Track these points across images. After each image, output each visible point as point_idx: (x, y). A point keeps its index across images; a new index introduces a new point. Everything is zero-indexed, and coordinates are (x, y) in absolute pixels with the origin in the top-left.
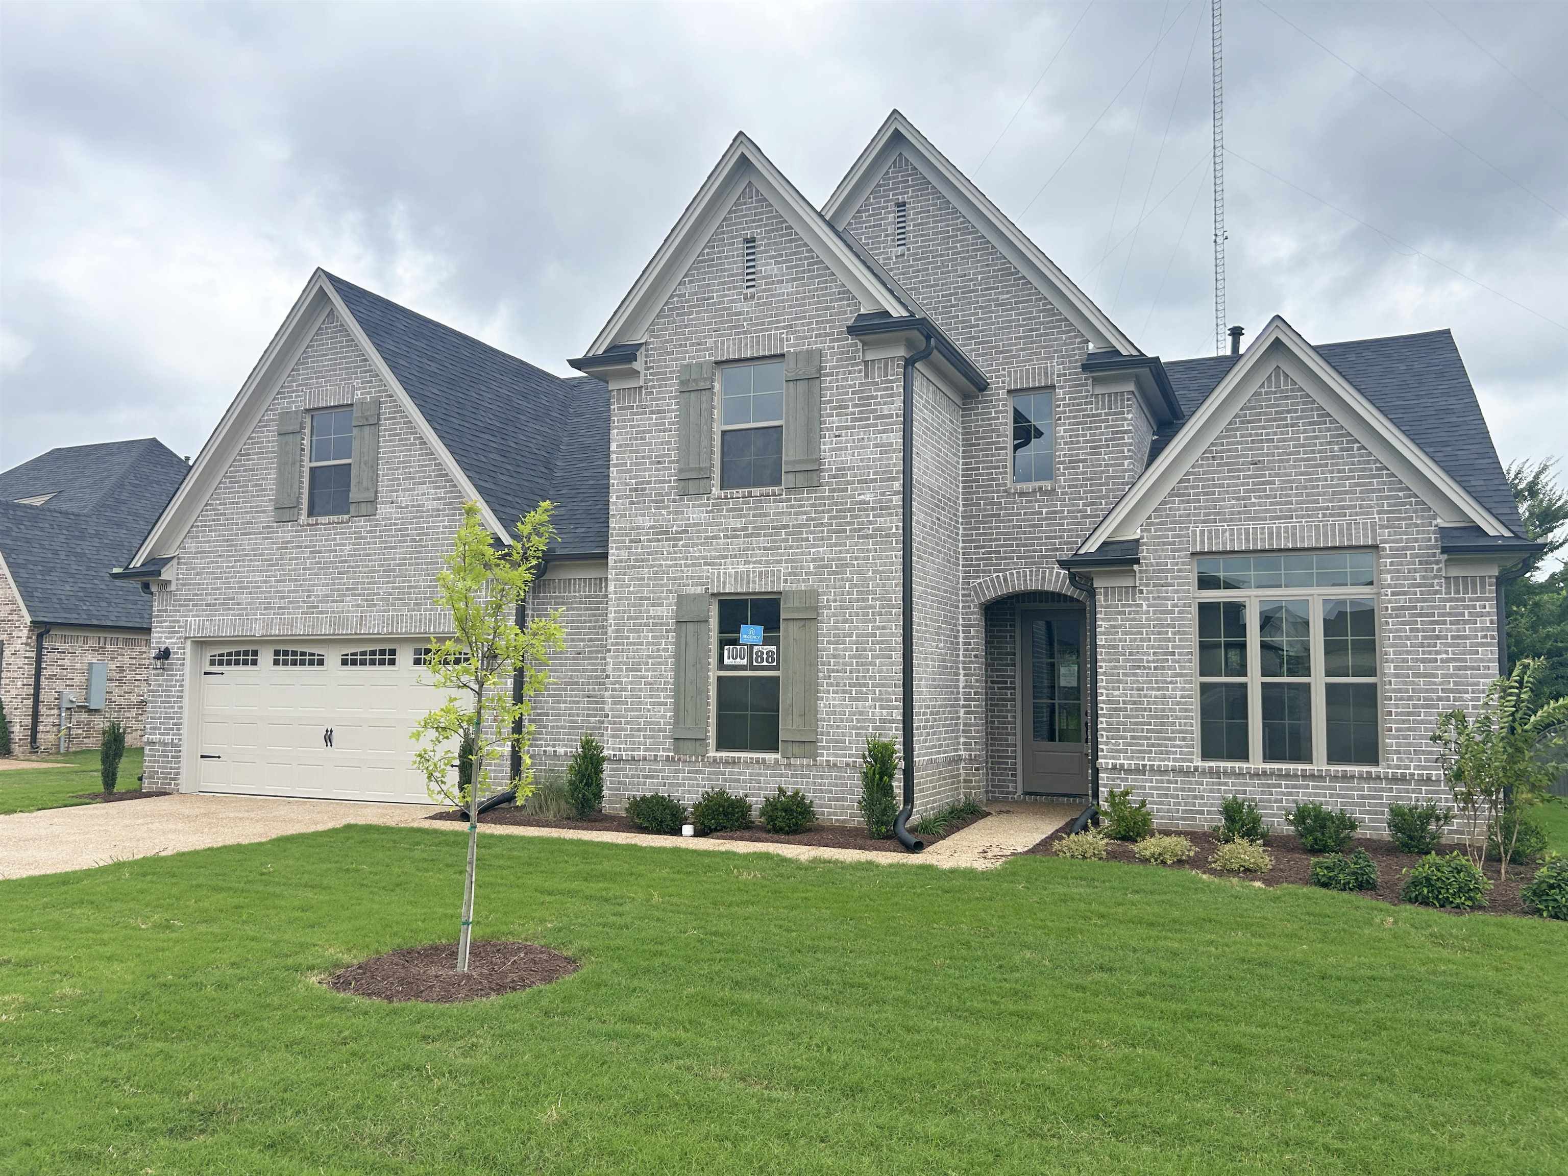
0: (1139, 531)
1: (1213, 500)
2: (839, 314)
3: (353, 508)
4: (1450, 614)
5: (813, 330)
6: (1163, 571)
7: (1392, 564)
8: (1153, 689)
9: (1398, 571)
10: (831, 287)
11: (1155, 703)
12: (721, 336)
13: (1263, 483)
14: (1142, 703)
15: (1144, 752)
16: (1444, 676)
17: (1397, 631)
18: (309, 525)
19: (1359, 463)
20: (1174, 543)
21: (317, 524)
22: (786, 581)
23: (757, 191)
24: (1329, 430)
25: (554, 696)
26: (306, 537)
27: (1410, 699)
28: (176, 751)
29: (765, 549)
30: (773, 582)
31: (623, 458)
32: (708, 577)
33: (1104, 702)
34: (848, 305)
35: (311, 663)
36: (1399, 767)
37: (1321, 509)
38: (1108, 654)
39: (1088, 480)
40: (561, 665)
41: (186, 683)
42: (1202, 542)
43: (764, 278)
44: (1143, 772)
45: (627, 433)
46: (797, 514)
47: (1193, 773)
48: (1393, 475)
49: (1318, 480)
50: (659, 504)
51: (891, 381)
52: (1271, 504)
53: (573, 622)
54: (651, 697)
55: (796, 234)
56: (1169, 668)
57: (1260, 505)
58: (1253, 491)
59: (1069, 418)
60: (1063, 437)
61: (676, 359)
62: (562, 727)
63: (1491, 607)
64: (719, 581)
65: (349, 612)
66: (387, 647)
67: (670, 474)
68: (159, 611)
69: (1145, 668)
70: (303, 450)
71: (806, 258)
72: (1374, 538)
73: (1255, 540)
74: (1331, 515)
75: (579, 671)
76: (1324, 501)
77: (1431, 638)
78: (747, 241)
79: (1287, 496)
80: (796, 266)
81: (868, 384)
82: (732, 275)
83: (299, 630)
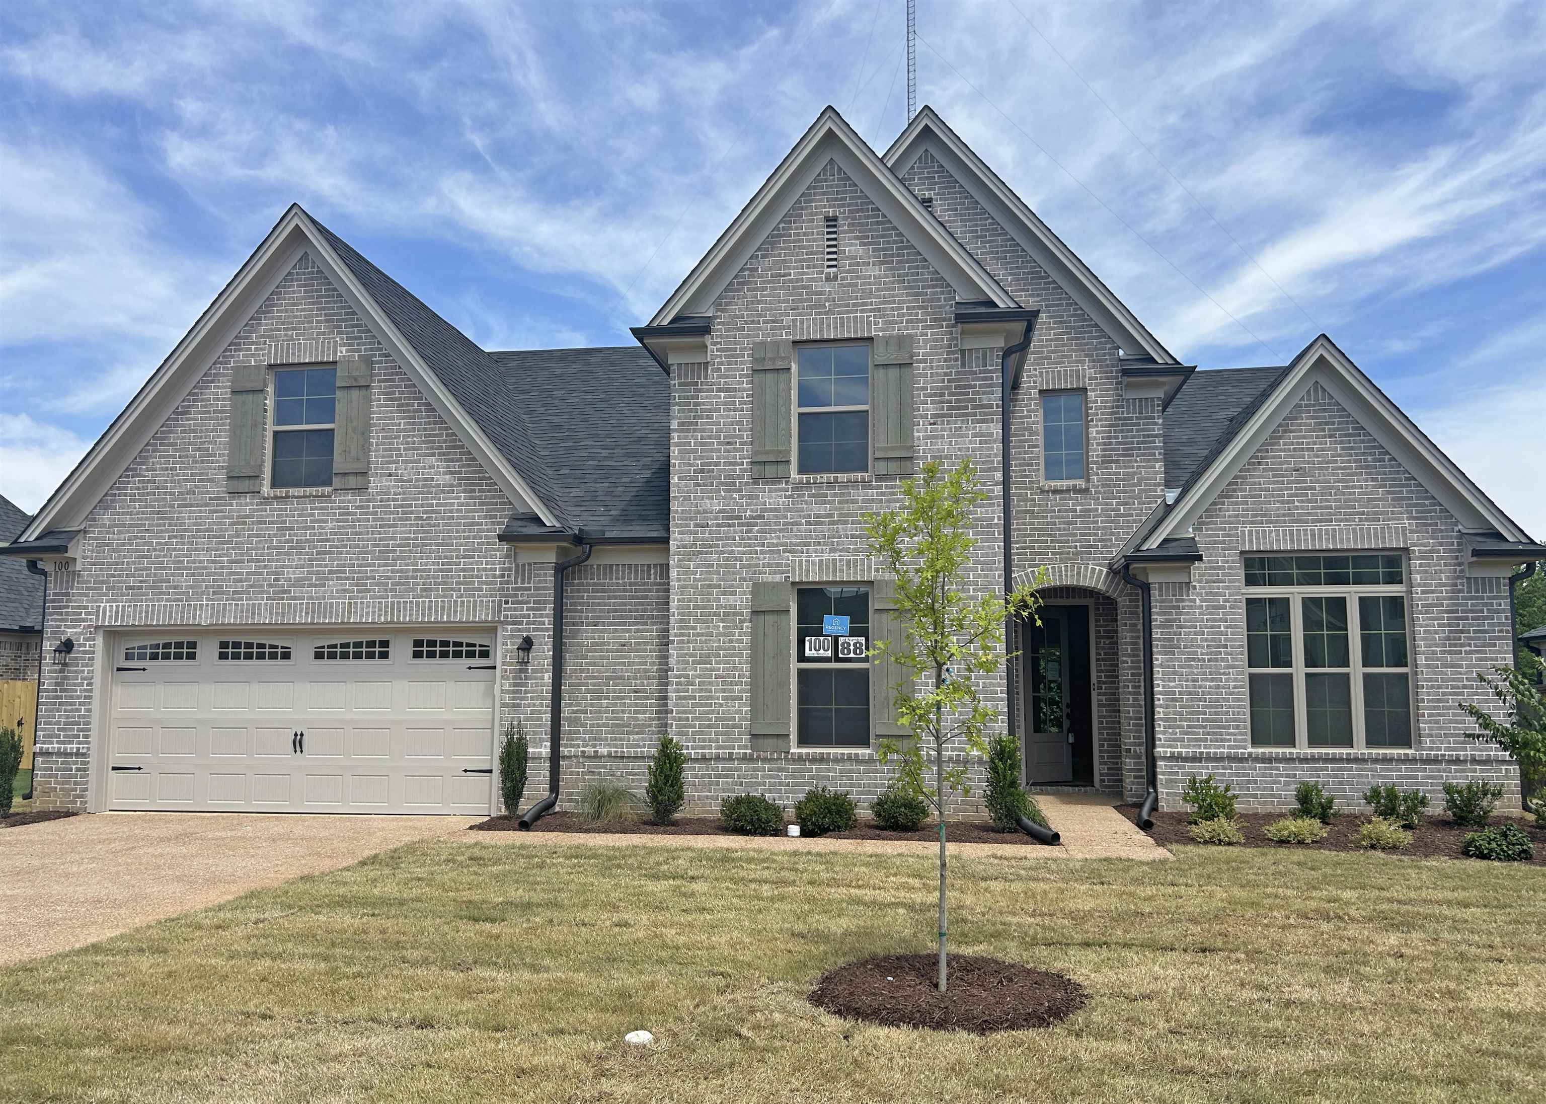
0: (1191, 530)
1: (1261, 503)
2: (932, 300)
3: (336, 481)
4: (1472, 611)
5: (903, 315)
6: (1214, 568)
7: (1421, 565)
8: (1206, 680)
9: (1426, 572)
10: (922, 274)
11: (1209, 693)
12: (800, 314)
13: (1305, 489)
14: (1197, 693)
15: (1200, 740)
16: (1468, 666)
17: (1427, 625)
18: (276, 497)
19: (1390, 473)
20: (1224, 542)
21: (287, 497)
22: (877, 570)
23: (840, 169)
24: (1363, 441)
25: (594, 692)
26: (272, 511)
27: (1439, 687)
28: (83, 763)
29: (853, 536)
30: (862, 570)
31: (686, 437)
32: (787, 565)
33: (1160, 693)
34: (942, 293)
35: (273, 656)
36: (1431, 749)
37: (1358, 513)
38: (1163, 646)
39: (1120, 480)
40: (602, 658)
41: (97, 681)
42: (1251, 541)
43: (848, 258)
44: (1200, 760)
45: (690, 411)
46: (889, 501)
47: (1247, 759)
48: (1421, 485)
49: (1354, 487)
50: (730, 486)
51: (990, 371)
52: (1313, 508)
53: (616, 611)
54: (724, 691)
55: (884, 216)
56: (1223, 660)
57: (1302, 508)
58: (1296, 495)
59: (1101, 420)
60: (1095, 438)
61: (748, 336)
62: (604, 725)
63: (1505, 605)
64: (801, 569)
65: (333, 598)
66: (377, 638)
67: (743, 456)
68: (55, 594)
69: (1199, 660)
70: (266, 411)
71: (895, 242)
72: (1405, 542)
73: (1299, 540)
74: (1367, 520)
75: (624, 664)
76: (1361, 506)
77: (1456, 632)
78: (828, 219)
79: (1327, 501)
80: (884, 249)
81: (965, 373)
82: (812, 253)
83: (265, 618)
